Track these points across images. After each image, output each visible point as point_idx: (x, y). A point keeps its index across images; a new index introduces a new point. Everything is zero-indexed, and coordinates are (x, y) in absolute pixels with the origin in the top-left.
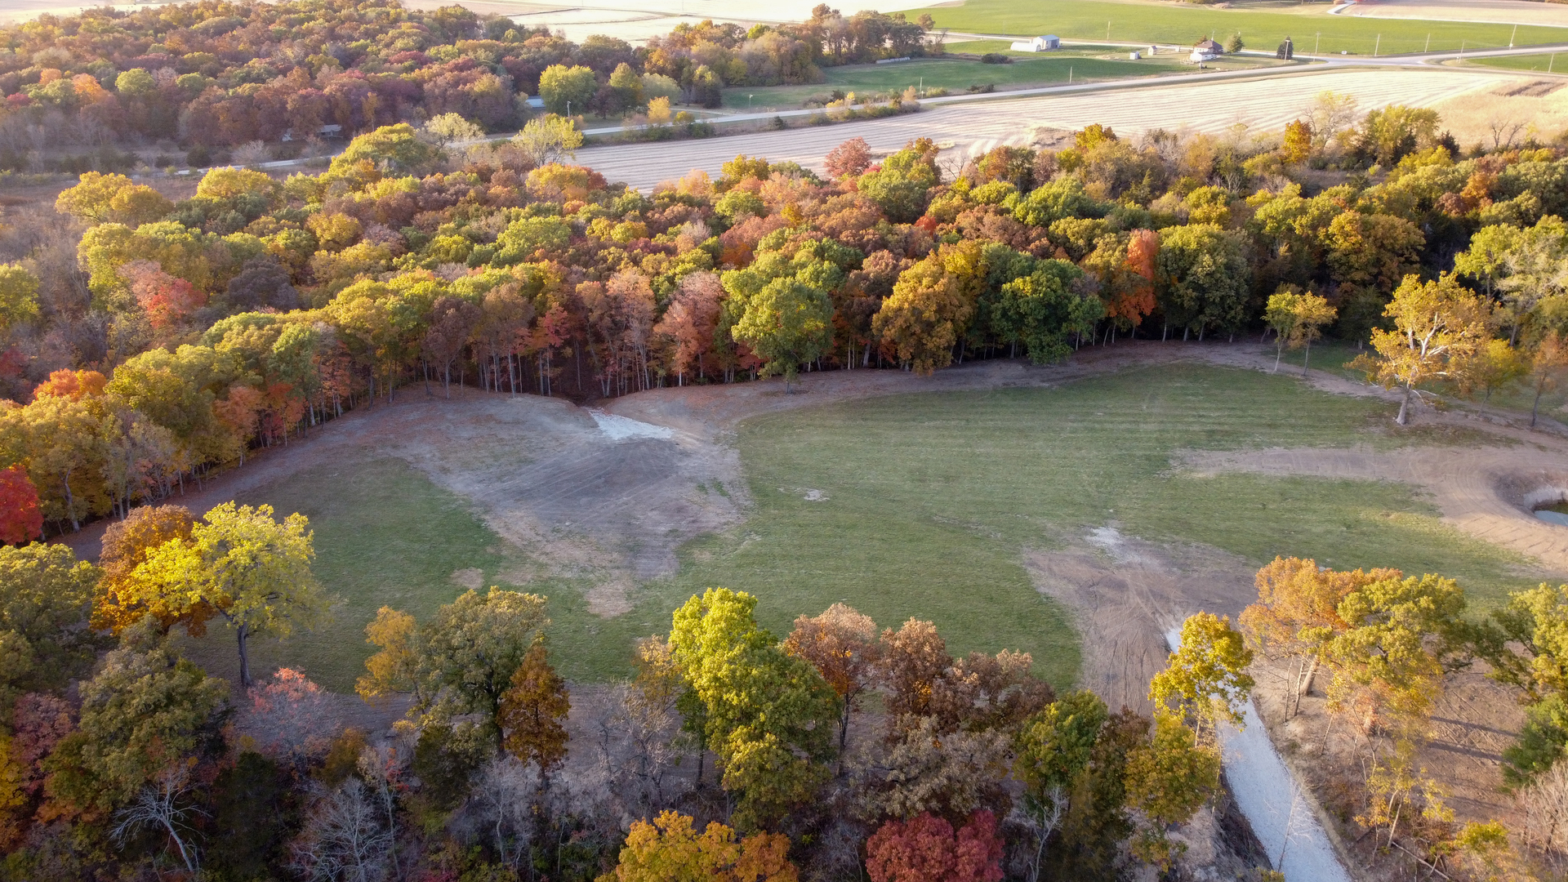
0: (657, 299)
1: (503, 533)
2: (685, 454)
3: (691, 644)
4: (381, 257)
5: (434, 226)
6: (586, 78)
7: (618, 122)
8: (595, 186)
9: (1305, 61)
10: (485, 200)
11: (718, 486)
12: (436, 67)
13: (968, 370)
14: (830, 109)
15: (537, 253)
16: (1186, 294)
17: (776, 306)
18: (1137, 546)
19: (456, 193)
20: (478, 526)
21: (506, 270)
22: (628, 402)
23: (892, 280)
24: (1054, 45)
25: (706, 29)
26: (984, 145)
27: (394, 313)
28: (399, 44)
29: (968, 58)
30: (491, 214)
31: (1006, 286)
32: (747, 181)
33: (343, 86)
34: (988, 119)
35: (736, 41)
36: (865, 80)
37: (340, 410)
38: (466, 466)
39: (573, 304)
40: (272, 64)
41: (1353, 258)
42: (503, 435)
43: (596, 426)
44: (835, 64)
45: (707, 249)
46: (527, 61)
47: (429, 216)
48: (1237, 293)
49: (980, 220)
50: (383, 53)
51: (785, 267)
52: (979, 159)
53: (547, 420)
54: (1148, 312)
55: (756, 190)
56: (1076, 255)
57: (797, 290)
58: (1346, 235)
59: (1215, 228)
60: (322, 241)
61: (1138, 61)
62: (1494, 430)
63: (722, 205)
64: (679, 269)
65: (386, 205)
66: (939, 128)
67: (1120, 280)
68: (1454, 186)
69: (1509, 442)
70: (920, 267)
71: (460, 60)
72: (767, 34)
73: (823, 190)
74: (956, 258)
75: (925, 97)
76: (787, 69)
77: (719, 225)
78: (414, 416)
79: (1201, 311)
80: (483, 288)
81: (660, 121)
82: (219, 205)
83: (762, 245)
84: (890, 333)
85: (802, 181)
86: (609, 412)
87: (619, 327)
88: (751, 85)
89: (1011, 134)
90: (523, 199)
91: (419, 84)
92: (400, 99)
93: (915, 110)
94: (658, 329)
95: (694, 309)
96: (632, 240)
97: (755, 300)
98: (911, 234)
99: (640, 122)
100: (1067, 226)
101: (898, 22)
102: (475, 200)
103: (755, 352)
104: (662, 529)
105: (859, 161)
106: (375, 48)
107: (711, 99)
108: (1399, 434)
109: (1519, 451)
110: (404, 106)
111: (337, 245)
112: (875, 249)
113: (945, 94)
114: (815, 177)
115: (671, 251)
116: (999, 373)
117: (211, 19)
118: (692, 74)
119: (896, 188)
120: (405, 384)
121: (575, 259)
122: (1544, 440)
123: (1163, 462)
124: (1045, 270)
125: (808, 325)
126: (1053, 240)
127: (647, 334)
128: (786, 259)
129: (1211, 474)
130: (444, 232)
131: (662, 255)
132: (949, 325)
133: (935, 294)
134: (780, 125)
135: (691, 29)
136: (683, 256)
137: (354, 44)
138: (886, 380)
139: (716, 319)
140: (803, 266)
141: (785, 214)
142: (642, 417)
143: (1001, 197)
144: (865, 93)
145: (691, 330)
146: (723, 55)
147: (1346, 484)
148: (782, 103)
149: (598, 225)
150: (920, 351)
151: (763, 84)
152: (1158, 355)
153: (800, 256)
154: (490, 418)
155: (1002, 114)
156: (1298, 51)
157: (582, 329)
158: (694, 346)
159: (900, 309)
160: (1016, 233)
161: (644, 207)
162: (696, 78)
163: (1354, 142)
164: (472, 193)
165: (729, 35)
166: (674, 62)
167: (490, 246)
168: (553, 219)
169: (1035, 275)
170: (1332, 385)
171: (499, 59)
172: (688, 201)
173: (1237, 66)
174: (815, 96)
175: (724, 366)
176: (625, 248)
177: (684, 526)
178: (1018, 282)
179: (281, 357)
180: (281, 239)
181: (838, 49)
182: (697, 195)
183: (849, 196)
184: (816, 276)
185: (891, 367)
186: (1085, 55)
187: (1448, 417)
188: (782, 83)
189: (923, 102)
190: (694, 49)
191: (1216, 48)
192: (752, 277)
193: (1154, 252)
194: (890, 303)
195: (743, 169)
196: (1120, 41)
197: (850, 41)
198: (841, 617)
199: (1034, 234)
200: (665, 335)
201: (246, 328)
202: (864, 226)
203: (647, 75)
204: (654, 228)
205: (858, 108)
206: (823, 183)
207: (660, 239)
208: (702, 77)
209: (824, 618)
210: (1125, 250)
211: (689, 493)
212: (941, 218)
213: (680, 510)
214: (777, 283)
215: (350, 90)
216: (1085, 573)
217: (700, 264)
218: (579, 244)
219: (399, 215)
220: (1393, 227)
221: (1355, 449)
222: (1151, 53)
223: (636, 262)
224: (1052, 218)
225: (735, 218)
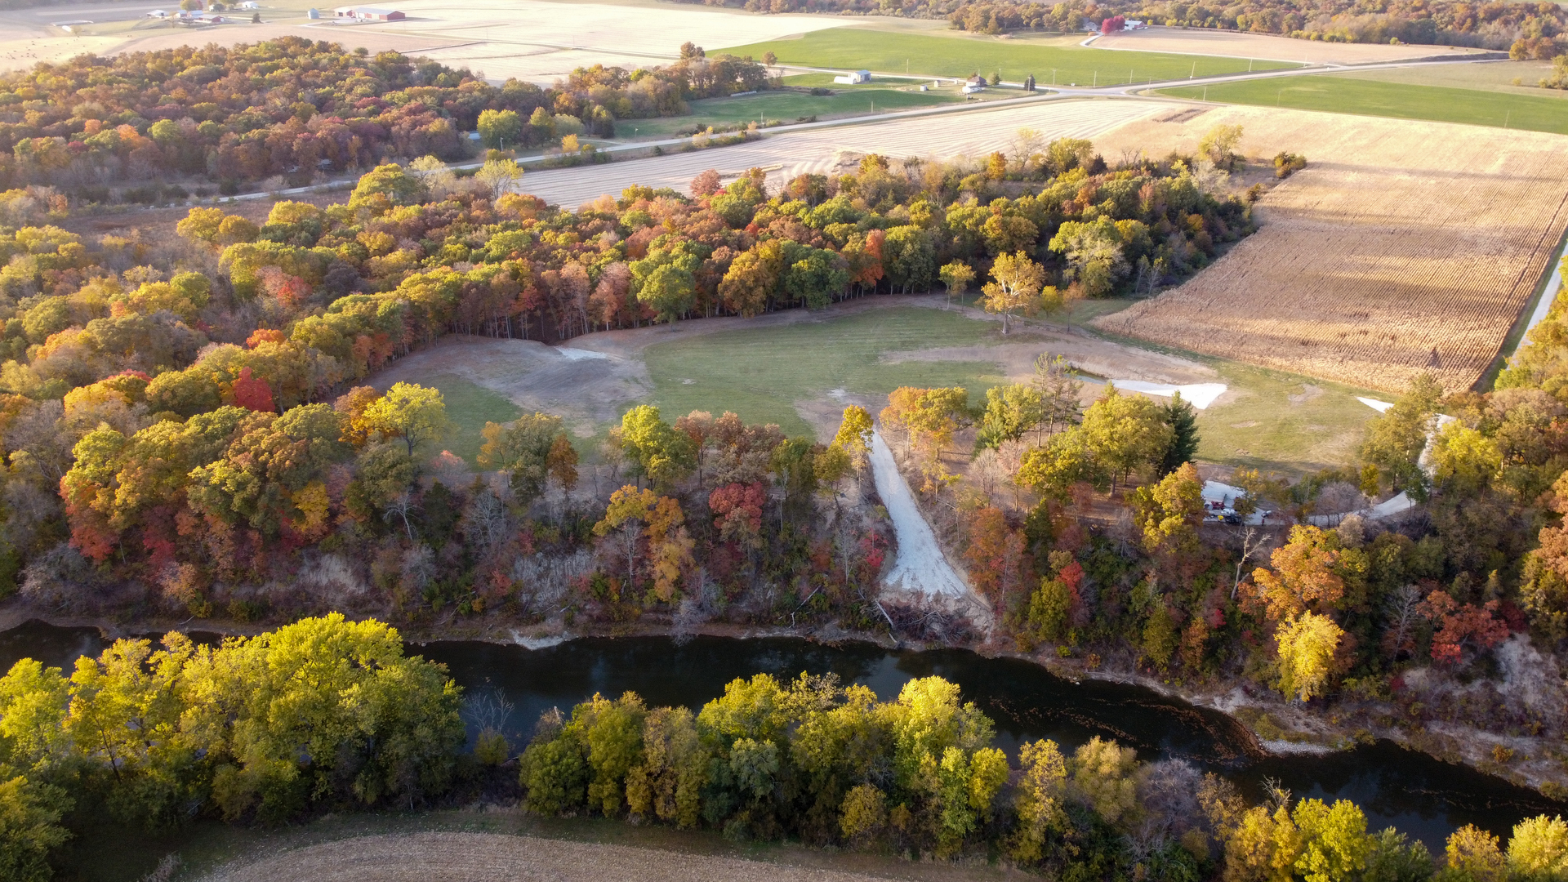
0: (591, 279)
1: (522, 406)
2: (615, 365)
3: (632, 429)
4: (412, 259)
5: (441, 238)
6: (513, 119)
7: (539, 152)
8: (540, 208)
9: (1043, 92)
10: (469, 220)
11: (636, 380)
12: (395, 112)
13: (777, 315)
14: (695, 139)
15: (513, 254)
16: (899, 266)
17: (662, 281)
18: (852, 397)
19: (450, 216)
20: (507, 402)
21: (496, 265)
22: (577, 340)
23: (729, 264)
24: (867, 78)
25: (598, 72)
26: (803, 166)
27: (441, 292)
28: (359, 90)
29: (800, 90)
30: (476, 230)
31: (794, 265)
32: (639, 202)
33: (331, 130)
34: (809, 145)
35: (621, 81)
36: (721, 112)
37: (407, 350)
38: (492, 376)
39: (540, 284)
40: (265, 111)
41: (998, 243)
42: (508, 360)
43: (560, 354)
44: (699, 98)
45: (618, 248)
46: (463, 104)
47: (435, 232)
48: (928, 266)
49: (783, 226)
50: (348, 99)
51: (666, 258)
52: (791, 182)
53: (532, 351)
54: (880, 278)
55: (645, 208)
56: (838, 246)
57: (674, 272)
58: (993, 229)
59: (916, 227)
60: (371, 250)
61: (926, 93)
62: (1050, 334)
63: (625, 219)
64: (602, 261)
65: (406, 225)
66: (774, 152)
67: (862, 260)
68: (1071, 196)
69: (1054, 340)
70: (744, 255)
71: (413, 104)
72: (646, 77)
73: (689, 206)
74: (765, 250)
75: (765, 127)
76: (662, 105)
77: (624, 232)
78: (452, 352)
79: (909, 276)
80: (487, 276)
81: (570, 150)
82: (292, 228)
83: (651, 245)
84: (728, 295)
85: (675, 201)
86: (567, 347)
87: (569, 297)
88: (635, 117)
89: (823, 157)
90: (495, 219)
91: (386, 126)
92: (373, 139)
93: (757, 138)
94: (593, 297)
95: (614, 284)
96: (571, 245)
97: (650, 278)
98: (742, 236)
99: (556, 153)
100: (833, 229)
101: (746, 63)
102: (464, 221)
103: (651, 308)
104: (607, 400)
105: (712, 185)
106: (339, 94)
107: (606, 131)
108: (1002, 339)
109: (1057, 344)
110: (379, 146)
111: (383, 252)
112: (720, 246)
113: (780, 124)
114: (684, 198)
115: (597, 250)
116: (793, 316)
117: (192, 68)
118: (591, 112)
119: (734, 206)
120: (442, 335)
121: (537, 257)
122: (1071, 338)
123: (875, 358)
124: (816, 255)
125: (681, 291)
126: (825, 237)
127: (586, 301)
128: (668, 252)
129: (898, 362)
130: (449, 242)
131: (592, 253)
132: (761, 288)
133: (753, 271)
134: (660, 152)
135: (586, 72)
136: (604, 253)
137: (321, 91)
138: (728, 322)
139: (627, 290)
140: (677, 257)
141: (665, 225)
142: (587, 348)
143: (797, 210)
144: (722, 125)
145: (613, 297)
146: (613, 94)
147: (965, 364)
148: (659, 133)
149: (548, 235)
150: (746, 304)
151: (645, 117)
152: (887, 302)
153: (675, 251)
154: (498, 351)
155: (819, 140)
156: (1041, 83)
157: (544, 299)
158: (615, 306)
159: (733, 280)
160: (803, 233)
161: (575, 222)
162: (594, 115)
163: (1041, 161)
164: (461, 216)
165: (616, 78)
166: (577, 102)
167: (482, 250)
168: (519, 232)
169: (810, 259)
170: (975, 315)
171: (441, 103)
172: (603, 217)
173: (995, 97)
174: (684, 127)
175: (633, 318)
176: (568, 249)
177: (619, 398)
178: (800, 262)
179: (383, 319)
180: (344, 249)
181: (701, 86)
182: (607, 211)
183: (704, 212)
184: (685, 263)
185: (732, 315)
186: (891, 87)
187: (1030, 329)
188: (659, 116)
189: (762, 131)
190: (591, 90)
191: (982, 83)
192: (647, 264)
193: (880, 243)
194: (727, 277)
195: (636, 194)
196: (916, 74)
197: (710, 78)
198: (696, 415)
199: (814, 234)
200: (597, 300)
201: (356, 304)
202: (713, 231)
203: (558, 115)
204: (584, 236)
205: (716, 137)
206: (689, 201)
207: (588, 243)
208: (598, 114)
209: (690, 416)
210: (865, 243)
211: (620, 384)
212: (762, 224)
213: (616, 391)
214: (662, 268)
215: (337, 135)
216: (824, 409)
217: (615, 258)
218: (538, 247)
219: (416, 231)
220: (1020, 224)
221: (976, 347)
222: (936, 85)
223: (575, 257)
224: (827, 223)
225: (634, 228)
